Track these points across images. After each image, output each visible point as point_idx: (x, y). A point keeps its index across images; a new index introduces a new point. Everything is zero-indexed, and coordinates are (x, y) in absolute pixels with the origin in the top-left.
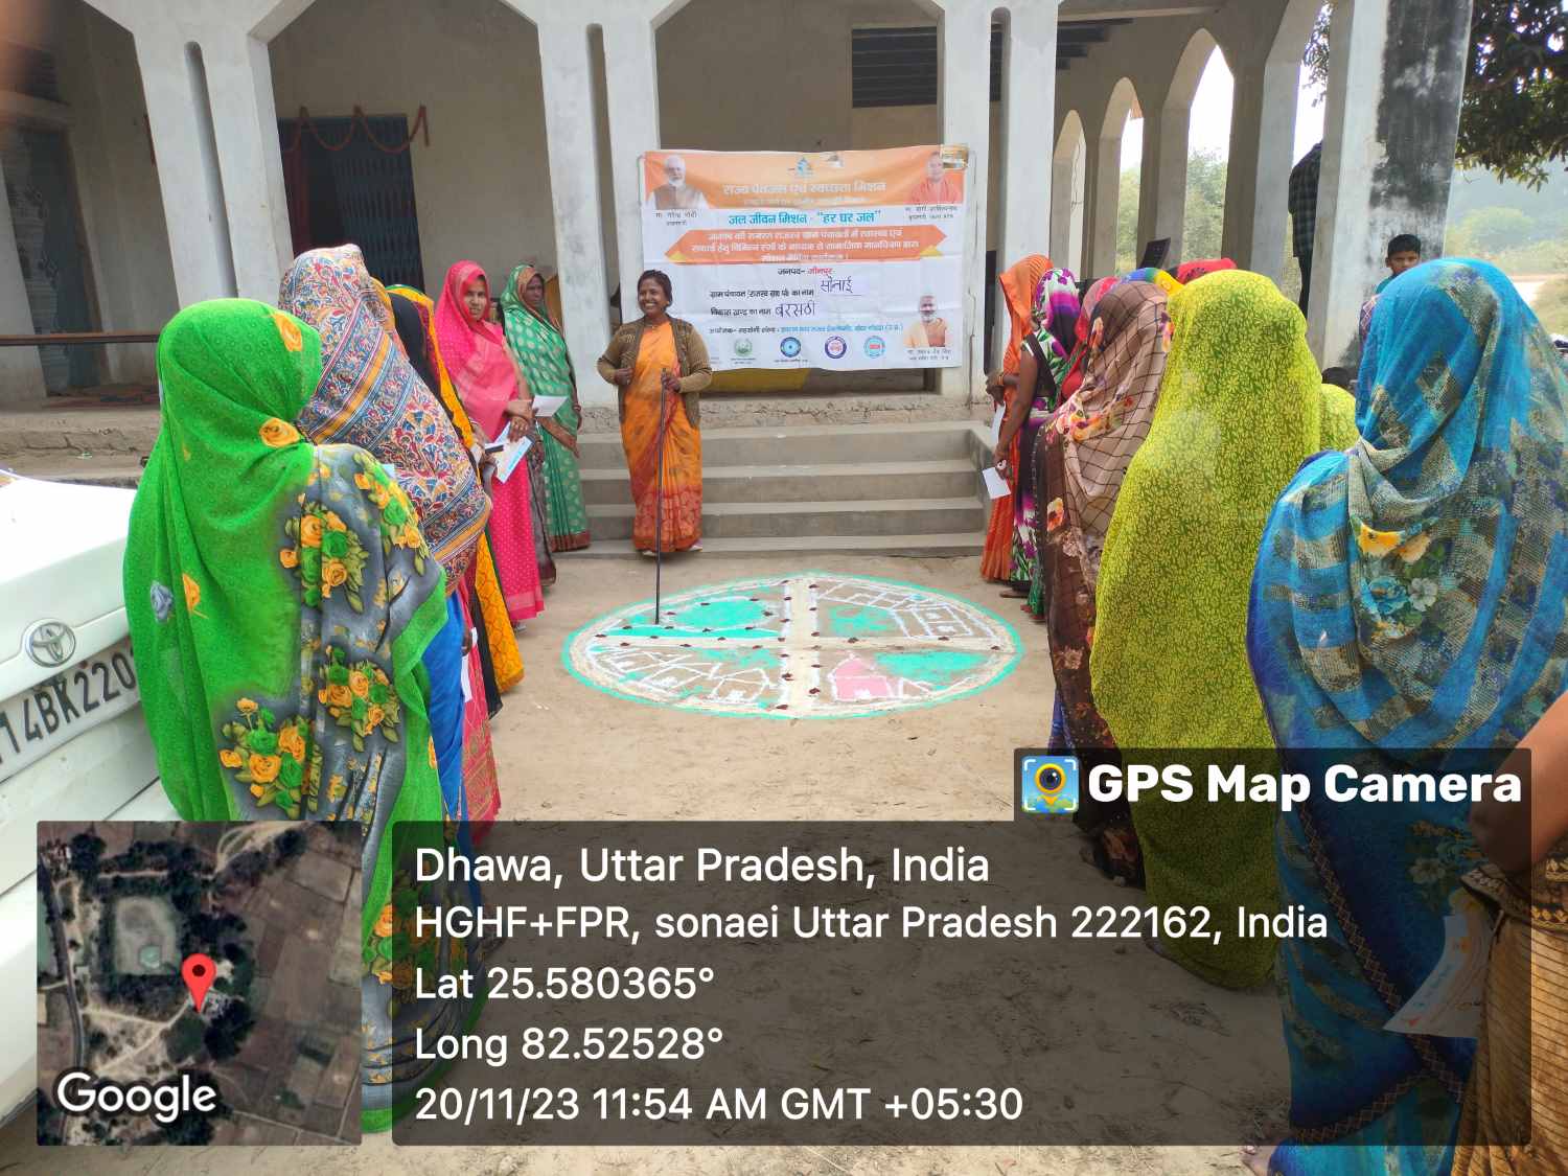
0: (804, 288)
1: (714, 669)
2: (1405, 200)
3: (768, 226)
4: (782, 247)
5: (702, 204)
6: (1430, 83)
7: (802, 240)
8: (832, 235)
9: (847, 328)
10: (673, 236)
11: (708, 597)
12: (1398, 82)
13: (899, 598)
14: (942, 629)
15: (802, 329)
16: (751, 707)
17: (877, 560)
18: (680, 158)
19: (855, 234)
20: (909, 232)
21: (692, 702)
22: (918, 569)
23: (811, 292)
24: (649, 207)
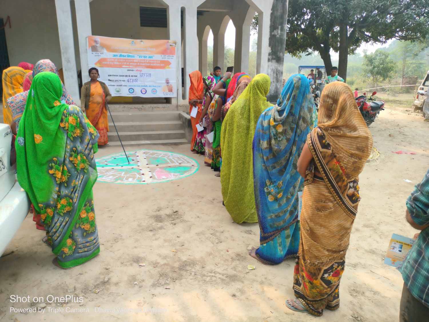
0: (135, 75)
1: (123, 174)
2: (275, 61)
3: (124, 58)
4: (128, 64)
5: (105, 51)
6: (279, 34)
7: (133, 62)
8: (142, 61)
9: (146, 86)
10: (97, 59)
11: (116, 157)
12: (273, 33)
13: (167, 155)
14: (180, 162)
15: (134, 86)
16: (135, 181)
17: (159, 146)
18: (98, 38)
19: (148, 61)
20: (162, 62)
21: (119, 182)
22: (170, 148)
23: (136, 76)
24: (89, 50)
